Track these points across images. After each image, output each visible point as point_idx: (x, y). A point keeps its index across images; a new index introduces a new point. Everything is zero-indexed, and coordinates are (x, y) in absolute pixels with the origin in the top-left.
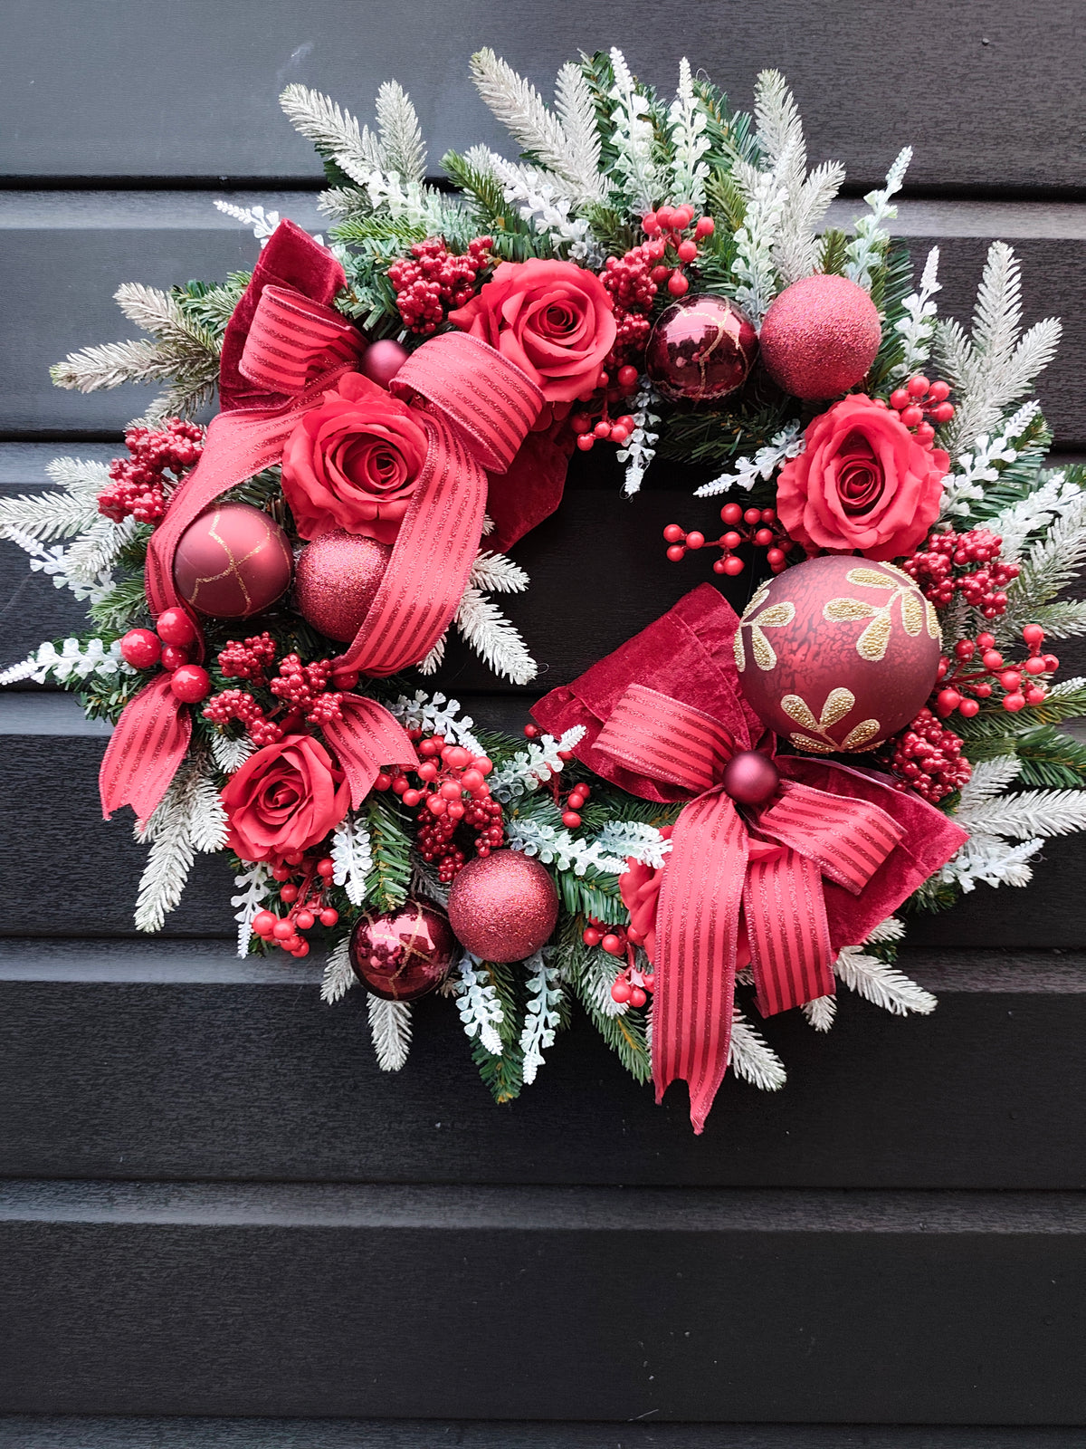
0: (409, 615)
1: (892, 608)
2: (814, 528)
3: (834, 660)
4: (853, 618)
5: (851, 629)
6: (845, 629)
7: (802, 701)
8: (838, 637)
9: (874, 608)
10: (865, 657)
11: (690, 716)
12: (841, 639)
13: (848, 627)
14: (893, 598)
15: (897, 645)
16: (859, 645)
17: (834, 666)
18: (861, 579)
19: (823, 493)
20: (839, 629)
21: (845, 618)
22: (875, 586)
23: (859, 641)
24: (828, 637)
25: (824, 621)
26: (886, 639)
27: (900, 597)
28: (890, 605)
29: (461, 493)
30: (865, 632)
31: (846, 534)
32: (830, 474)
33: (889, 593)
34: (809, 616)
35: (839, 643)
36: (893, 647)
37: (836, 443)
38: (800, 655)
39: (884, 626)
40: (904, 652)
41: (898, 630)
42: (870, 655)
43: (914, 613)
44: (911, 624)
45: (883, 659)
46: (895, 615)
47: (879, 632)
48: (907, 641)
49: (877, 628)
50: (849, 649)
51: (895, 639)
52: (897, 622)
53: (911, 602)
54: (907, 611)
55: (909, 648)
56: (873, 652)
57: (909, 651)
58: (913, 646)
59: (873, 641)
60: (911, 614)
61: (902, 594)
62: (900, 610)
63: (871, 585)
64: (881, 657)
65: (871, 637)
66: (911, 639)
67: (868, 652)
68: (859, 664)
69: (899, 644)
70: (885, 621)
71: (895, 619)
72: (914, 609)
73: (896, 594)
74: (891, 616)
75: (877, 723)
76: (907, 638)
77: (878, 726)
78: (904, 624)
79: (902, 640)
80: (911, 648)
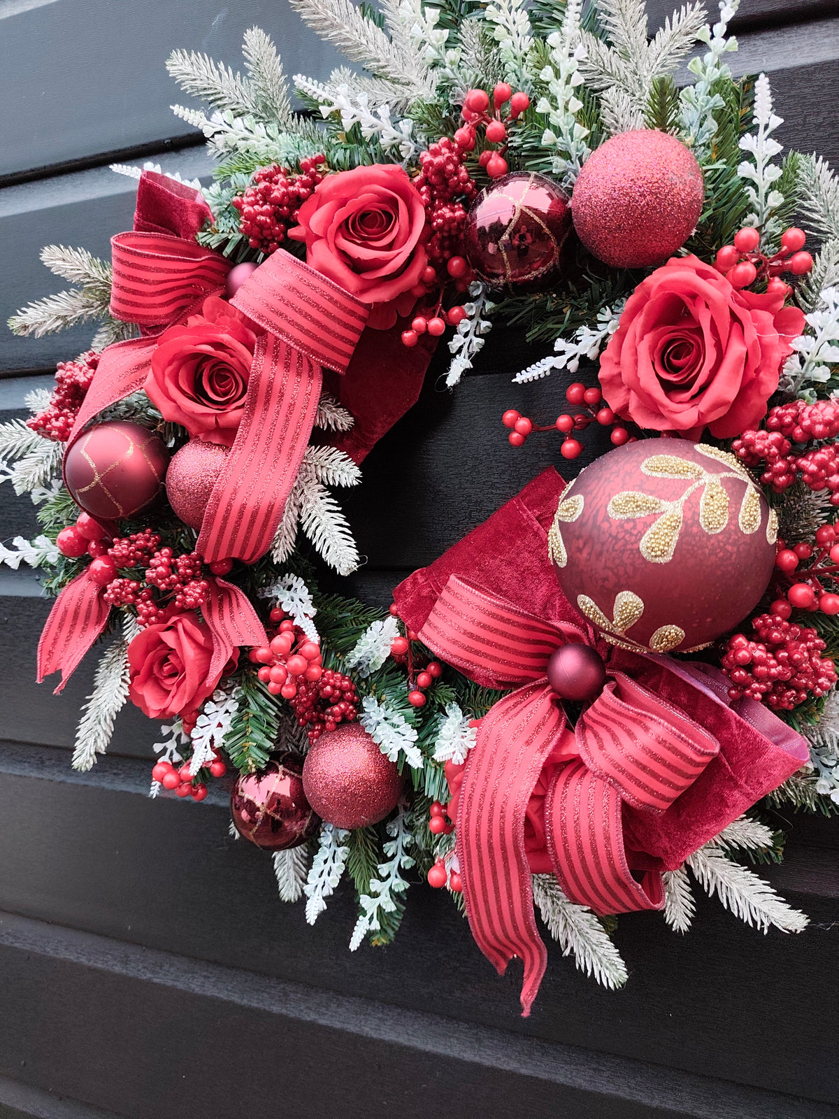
0: (241, 513)
1: (686, 501)
2: (639, 407)
3: (617, 561)
4: (638, 515)
5: (634, 527)
6: (628, 526)
7: (593, 603)
8: (620, 536)
9: (663, 502)
10: (649, 559)
11: (494, 610)
12: (624, 538)
13: (631, 524)
14: (690, 489)
15: (690, 544)
16: (643, 545)
17: (617, 567)
18: (656, 469)
19: (637, 371)
20: (622, 526)
21: (629, 515)
22: (670, 477)
23: (642, 541)
24: (610, 535)
25: (607, 518)
26: (676, 538)
27: (701, 488)
28: (684, 498)
29: (287, 400)
30: (649, 532)
31: (665, 413)
32: (643, 348)
33: (688, 483)
34: (595, 512)
35: (621, 543)
36: (684, 546)
37: (648, 315)
38: (585, 555)
39: (673, 524)
40: (700, 552)
41: (692, 526)
42: (656, 556)
43: (716, 507)
44: (710, 520)
45: (671, 561)
46: (690, 509)
47: (666, 531)
48: (705, 539)
49: (665, 526)
50: (632, 550)
51: (687, 538)
52: (693, 518)
53: (714, 494)
54: (707, 504)
55: (707, 547)
56: (659, 553)
57: (707, 551)
58: (713, 545)
59: (658, 541)
60: (712, 508)
61: (705, 483)
62: (698, 504)
63: (666, 475)
64: (668, 558)
65: (656, 536)
66: (709, 537)
67: (653, 554)
68: (643, 566)
69: (693, 543)
70: (676, 518)
71: (689, 514)
72: (716, 502)
73: (696, 485)
74: (684, 512)
75: (679, 629)
76: (704, 536)
77: (681, 633)
78: (701, 520)
79: (697, 538)
80: (710, 547)
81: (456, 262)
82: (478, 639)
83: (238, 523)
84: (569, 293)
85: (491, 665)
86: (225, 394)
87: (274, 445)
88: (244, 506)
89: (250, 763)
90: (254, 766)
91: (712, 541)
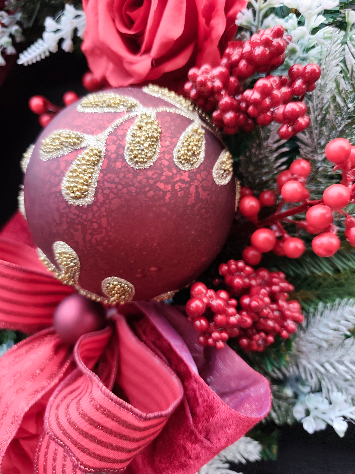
1: (111, 133)
4: (62, 153)
5: (58, 167)
6: (53, 167)
7: (44, 255)
8: (47, 179)
9: (86, 136)
10: (71, 202)
12: (50, 180)
13: (56, 164)
14: (118, 122)
15: (113, 182)
16: (63, 186)
17: (47, 214)
18: (89, 105)
21: (54, 155)
23: (63, 181)
25: (39, 162)
26: (96, 176)
28: (110, 129)
30: (69, 170)
33: (116, 115)
34: (34, 157)
35: (48, 186)
36: (107, 185)
39: (93, 158)
40: (125, 190)
41: (115, 162)
42: (76, 198)
43: (143, 138)
44: (135, 152)
45: (94, 203)
46: (114, 142)
47: (84, 167)
48: (130, 175)
49: (84, 162)
50: (56, 193)
51: (109, 175)
52: (117, 152)
53: (143, 124)
54: (134, 136)
55: (133, 185)
56: (78, 193)
57: (133, 189)
58: (140, 182)
59: (77, 180)
60: (138, 139)
61: (137, 115)
62: (124, 136)
63: (99, 110)
64: (88, 200)
65: (75, 175)
66: (136, 173)
67: (72, 195)
68: (67, 210)
69: (117, 180)
70: (96, 152)
71: (113, 148)
72: (144, 133)
73: (126, 117)
74: (107, 144)
75: (122, 280)
76: (129, 172)
77: (127, 284)
78: (126, 153)
79: (121, 175)
80: (136, 185)
91: (139, 178)
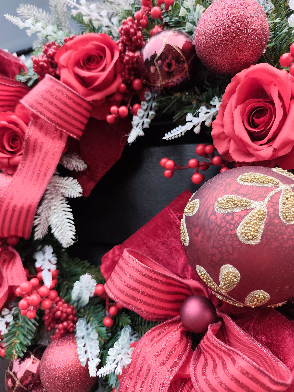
1: (269, 201)
2: (235, 150)
3: (221, 243)
4: (235, 210)
5: (233, 219)
6: (229, 218)
7: (205, 272)
8: (223, 225)
9: (252, 201)
10: (243, 241)
11: (146, 272)
12: (225, 226)
13: (230, 217)
14: (271, 194)
15: (273, 231)
16: (239, 231)
17: (221, 247)
18: (247, 181)
19: (233, 127)
20: (224, 218)
21: (229, 210)
22: (257, 185)
23: (238, 228)
24: (216, 224)
25: (214, 213)
26: (263, 227)
27: (279, 193)
28: (267, 199)
30: (243, 222)
31: (252, 151)
32: (237, 113)
33: (269, 190)
34: (206, 209)
35: (223, 230)
36: (269, 233)
37: (239, 93)
38: (200, 238)
39: (260, 216)
40: (280, 237)
41: (274, 219)
42: (249, 240)
43: (290, 205)
44: (287, 214)
45: (260, 243)
46: (272, 207)
47: (255, 221)
48: (283, 228)
49: (254, 218)
50: (231, 235)
51: (271, 227)
52: (274, 213)
53: (289, 197)
54: (284, 203)
55: (285, 234)
56: (251, 237)
57: (285, 237)
58: (289, 232)
59: (250, 228)
60: (287, 206)
61: (281, 190)
62: (277, 203)
63: (254, 184)
64: (257, 241)
65: (248, 225)
66: (287, 227)
67: (246, 237)
68: (239, 246)
69: (275, 230)
70: (262, 212)
71: (272, 210)
72: (290, 202)
73: (275, 191)
74: (268, 208)
75: (266, 293)
76: (283, 226)
77: (267, 296)
78: (280, 214)
79: (278, 227)
80: (287, 234)
81: (137, 82)
82: (136, 290)
83: (12, 216)
84: (195, 93)
85: (144, 307)
86: (15, 148)
87: (35, 175)
88: (15, 206)
89: (14, 353)
90: (16, 355)
91: (289, 230)
